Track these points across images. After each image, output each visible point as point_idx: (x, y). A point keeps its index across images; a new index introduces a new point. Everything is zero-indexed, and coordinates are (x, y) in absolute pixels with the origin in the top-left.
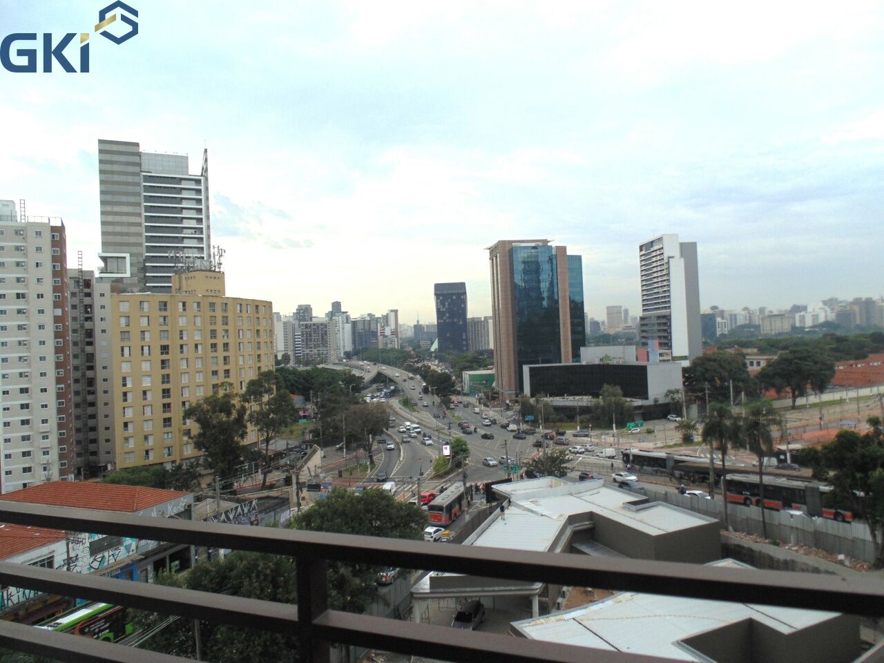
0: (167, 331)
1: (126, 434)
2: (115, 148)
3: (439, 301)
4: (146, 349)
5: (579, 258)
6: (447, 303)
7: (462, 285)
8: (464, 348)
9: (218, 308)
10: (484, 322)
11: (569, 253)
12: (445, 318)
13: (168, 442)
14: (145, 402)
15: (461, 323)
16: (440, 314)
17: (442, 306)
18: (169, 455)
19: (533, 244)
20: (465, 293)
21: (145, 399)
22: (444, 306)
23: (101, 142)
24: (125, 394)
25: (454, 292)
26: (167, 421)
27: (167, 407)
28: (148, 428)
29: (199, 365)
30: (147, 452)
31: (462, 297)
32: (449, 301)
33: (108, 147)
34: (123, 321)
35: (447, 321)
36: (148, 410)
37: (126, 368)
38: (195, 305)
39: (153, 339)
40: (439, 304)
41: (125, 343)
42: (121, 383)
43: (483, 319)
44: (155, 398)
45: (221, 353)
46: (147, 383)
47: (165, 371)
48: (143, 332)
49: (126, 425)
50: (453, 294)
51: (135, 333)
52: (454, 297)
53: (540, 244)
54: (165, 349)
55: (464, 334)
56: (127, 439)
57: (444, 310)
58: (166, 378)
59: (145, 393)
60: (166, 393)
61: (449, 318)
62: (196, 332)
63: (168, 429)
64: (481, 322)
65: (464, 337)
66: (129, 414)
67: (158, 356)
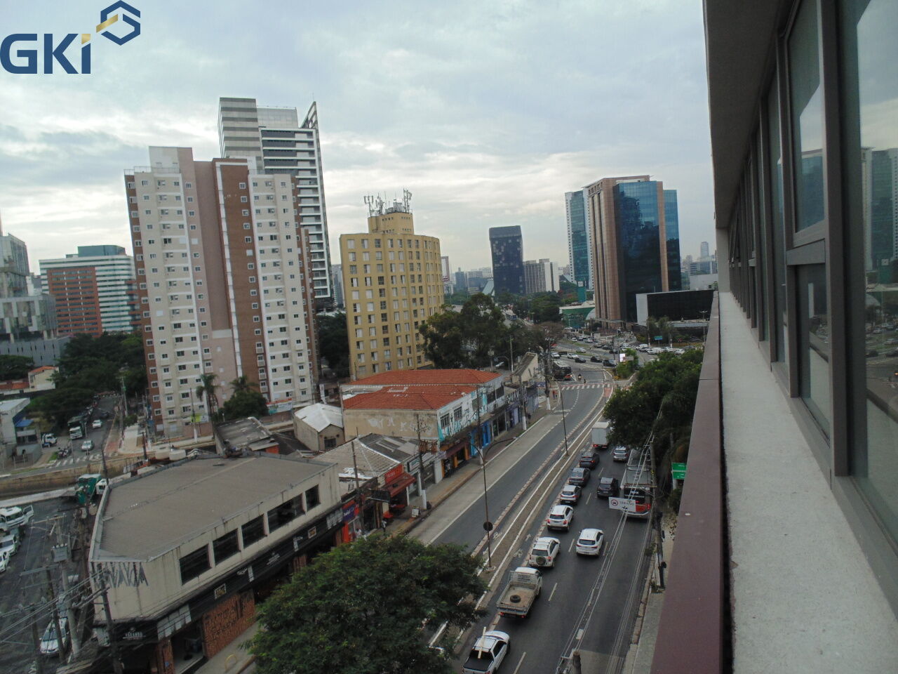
0: (382, 265)
1: (359, 352)
2: (235, 105)
3: (494, 245)
4: (368, 279)
5: (674, 193)
6: (502, 248)
7: (517, 229)
8: (522, 292)
9: (413, 244)
10: (539, 265)
11: (665, 188)
12: (501, 262)
13: (388, 358)
14: (370, 325)
15: (517, 266)
16: (496, 258)
17: (498, 251)
18: (389, 369)
19: (636, 181)
20: (520, 237)
21: (370, 322)
22: (500, 250)
23: (222, 100)
24: (356, 318)
25: (509, 235)
26: (386, 341)
27: (385, 328)
28: (373, 346)
29: (404, 295)
30: (374, 366)
31: (518, 241)
32: (505, 244)
33: (229, 105)
34: (351, 256)
35: (504, 265)
36: (373, 331)
37: (355, 296)
38: (399, 241)
39: (373, 272)
40: (495, 248)
41: (354, 276)
42: (353, 309)
43: (538, 262)
44: (377, 321)
45: (417, 284)
46: (370, 309)
47: (383, 299)
48: (365, 265)
49: (358, 343)
50: (508, 238)
51: (360, 268)
52: (510, 241)
53: (642, 180)
54: (381, 279)
55: (520, 277)
56: (359, 356)
57: (500, 254)
58: (383, 305)
59: (370, 317)
60: (384, 316)
61: (505, 262)
62: (401, 265)
63: (387, 347)
64: (536, 265)
65: (521, 281)
66: (360, 333)
67: (377, 287)
